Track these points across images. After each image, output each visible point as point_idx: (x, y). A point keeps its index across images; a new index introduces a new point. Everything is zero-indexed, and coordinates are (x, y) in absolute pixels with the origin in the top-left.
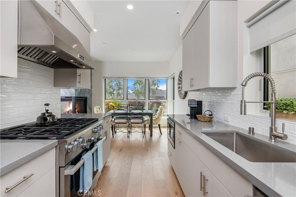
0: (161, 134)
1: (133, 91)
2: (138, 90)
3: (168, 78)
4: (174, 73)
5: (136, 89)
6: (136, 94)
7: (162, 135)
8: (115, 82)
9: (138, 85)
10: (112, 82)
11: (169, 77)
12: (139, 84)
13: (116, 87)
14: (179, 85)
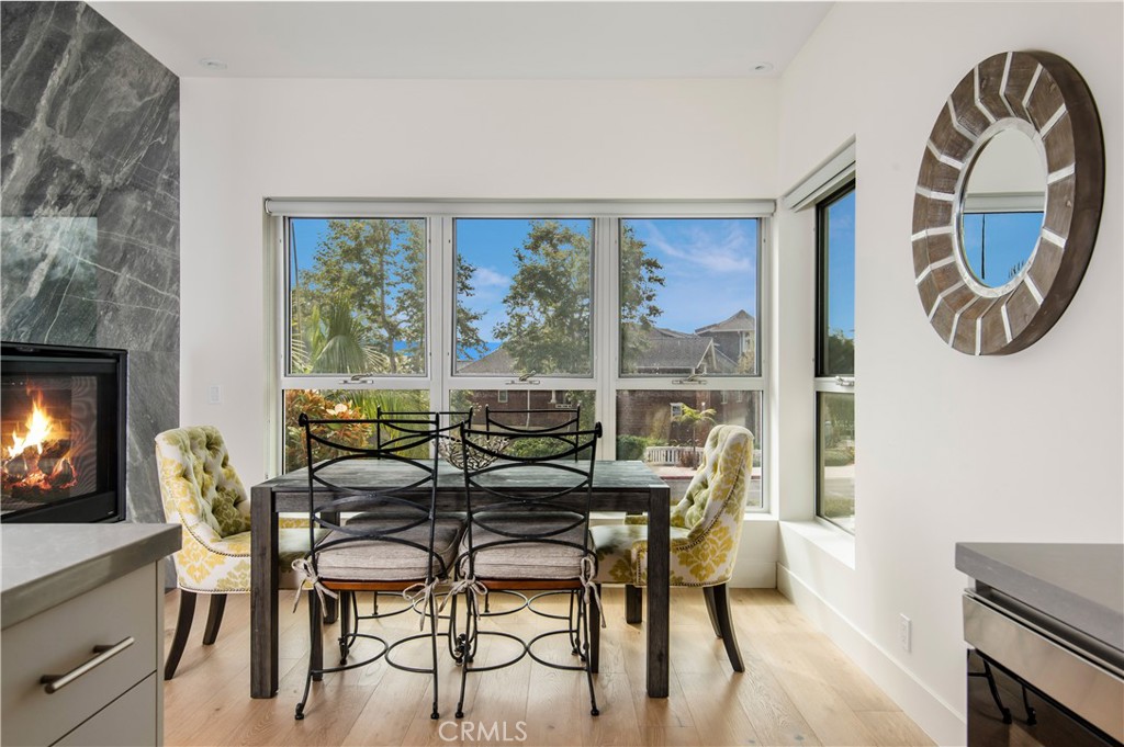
0: (738, 667)
1: (506, 340)
2: (533, 331)
3: (775, 201)
4: (852, 141)
5: (525, 326)
6: (522, 354)
7: (747, 677)
8: (399, 287)
9: (536, 303)
10: (381, 286)
11: (777, 194)
12: (540, 295)
13: (402, 316)
14: (933, 223)
